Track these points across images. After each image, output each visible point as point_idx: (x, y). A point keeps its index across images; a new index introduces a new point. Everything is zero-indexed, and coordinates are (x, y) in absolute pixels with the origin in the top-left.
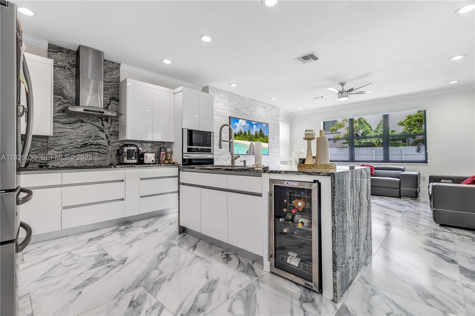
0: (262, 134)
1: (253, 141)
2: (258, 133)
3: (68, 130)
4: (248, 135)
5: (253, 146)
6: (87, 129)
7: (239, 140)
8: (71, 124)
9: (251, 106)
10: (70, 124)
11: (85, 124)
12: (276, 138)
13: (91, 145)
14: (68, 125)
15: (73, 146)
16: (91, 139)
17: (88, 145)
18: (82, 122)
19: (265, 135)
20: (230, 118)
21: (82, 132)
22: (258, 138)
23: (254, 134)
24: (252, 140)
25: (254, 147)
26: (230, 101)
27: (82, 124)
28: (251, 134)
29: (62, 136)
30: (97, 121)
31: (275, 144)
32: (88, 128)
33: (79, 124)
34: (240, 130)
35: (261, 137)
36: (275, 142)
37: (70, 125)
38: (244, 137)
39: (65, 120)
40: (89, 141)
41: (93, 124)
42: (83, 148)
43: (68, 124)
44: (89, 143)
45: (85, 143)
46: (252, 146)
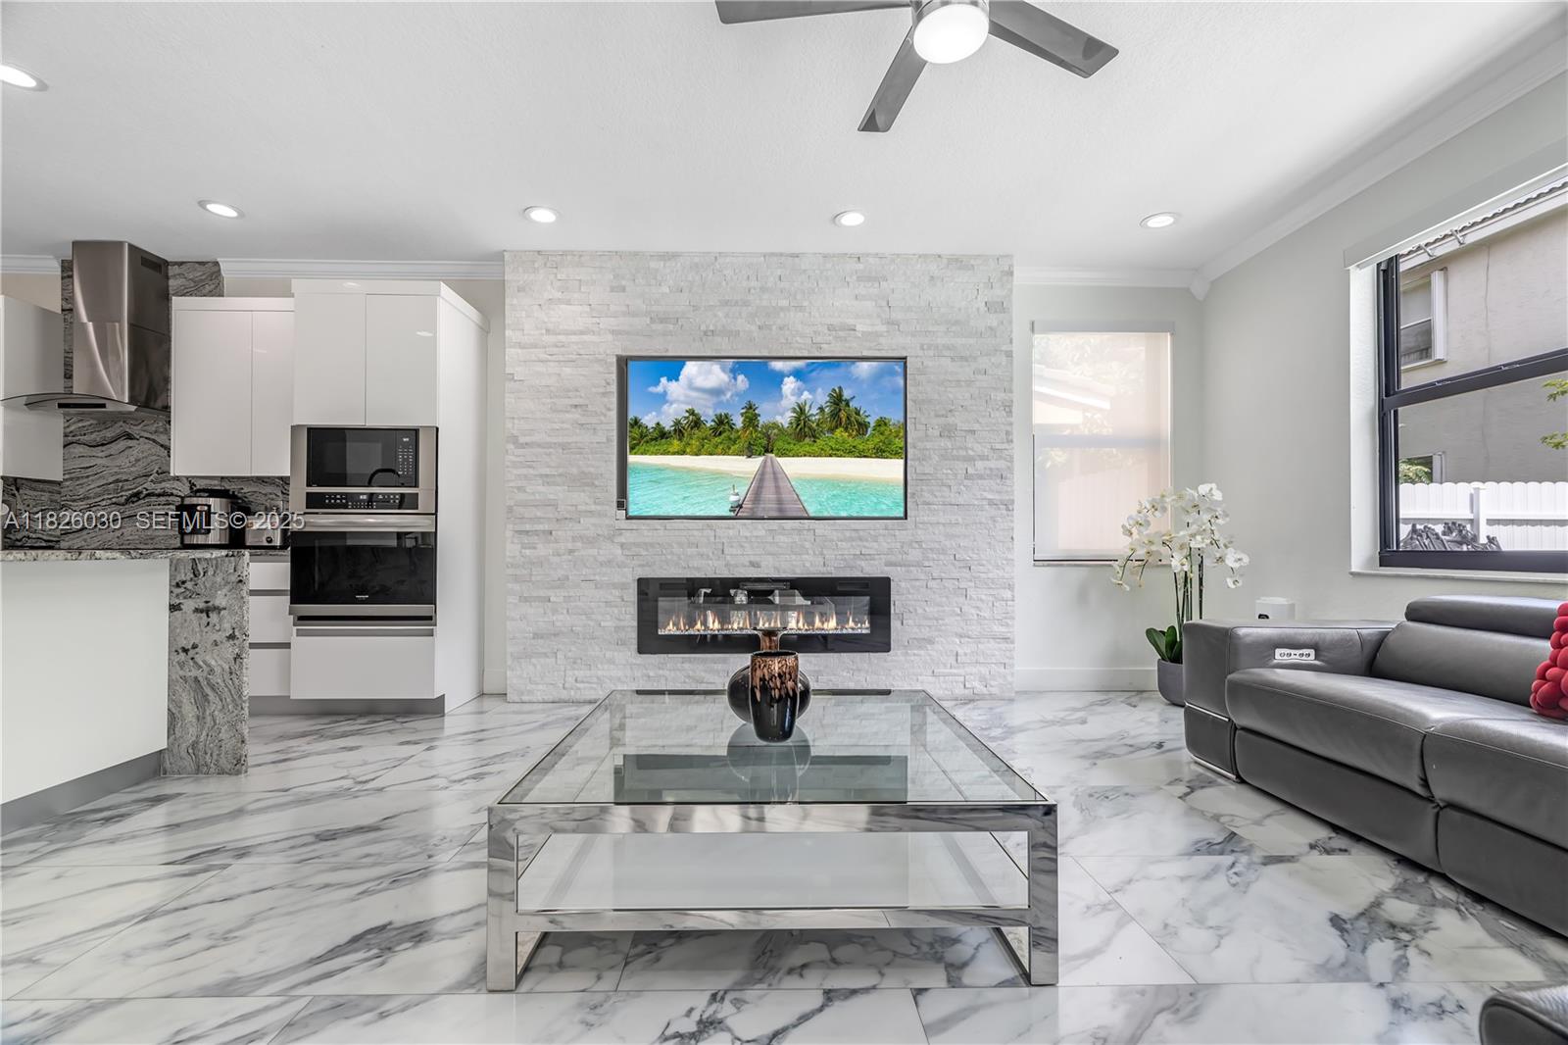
0: (843, 415)
1: (778, 455)
2: (814, 411)
3: (99, 461)
4: (745, 428)
5: (776, 479)
6: (141, 456)
7: (683, 452)
8: (106, 444)
9: (763, 289)
10: (103, 445)
11: (135, 441)
12: (976, 427)
13: (148, 495)
14: (100, 448)
15: (110, 499)
16: (150, 479)
17: (142, 496)
18: (130, 437)
19: (872, 421)
20: (623, 363)
21: (128, 464)
22: (814, 437)
23: (785, 419)
24: (767, 451)
25: (781, 484)
26: (623, 289)
27: (130, 443)
28: (762, 420)
29: (88, 477)
30: (162, 433)
31: (971, 459)
32: (143, 452)
33: (122, 444)
34: (692, 412)
35: (839, 433)
36: (966, 449)
37: (104, 448)
38: (718, 440)
39: (93, 436)
40: (145, 486)
41: (154, 441)
42: (131, 505)
43: (98, 446)
44: (145, 492)
45: (135, 491)
46: (769, 476)
